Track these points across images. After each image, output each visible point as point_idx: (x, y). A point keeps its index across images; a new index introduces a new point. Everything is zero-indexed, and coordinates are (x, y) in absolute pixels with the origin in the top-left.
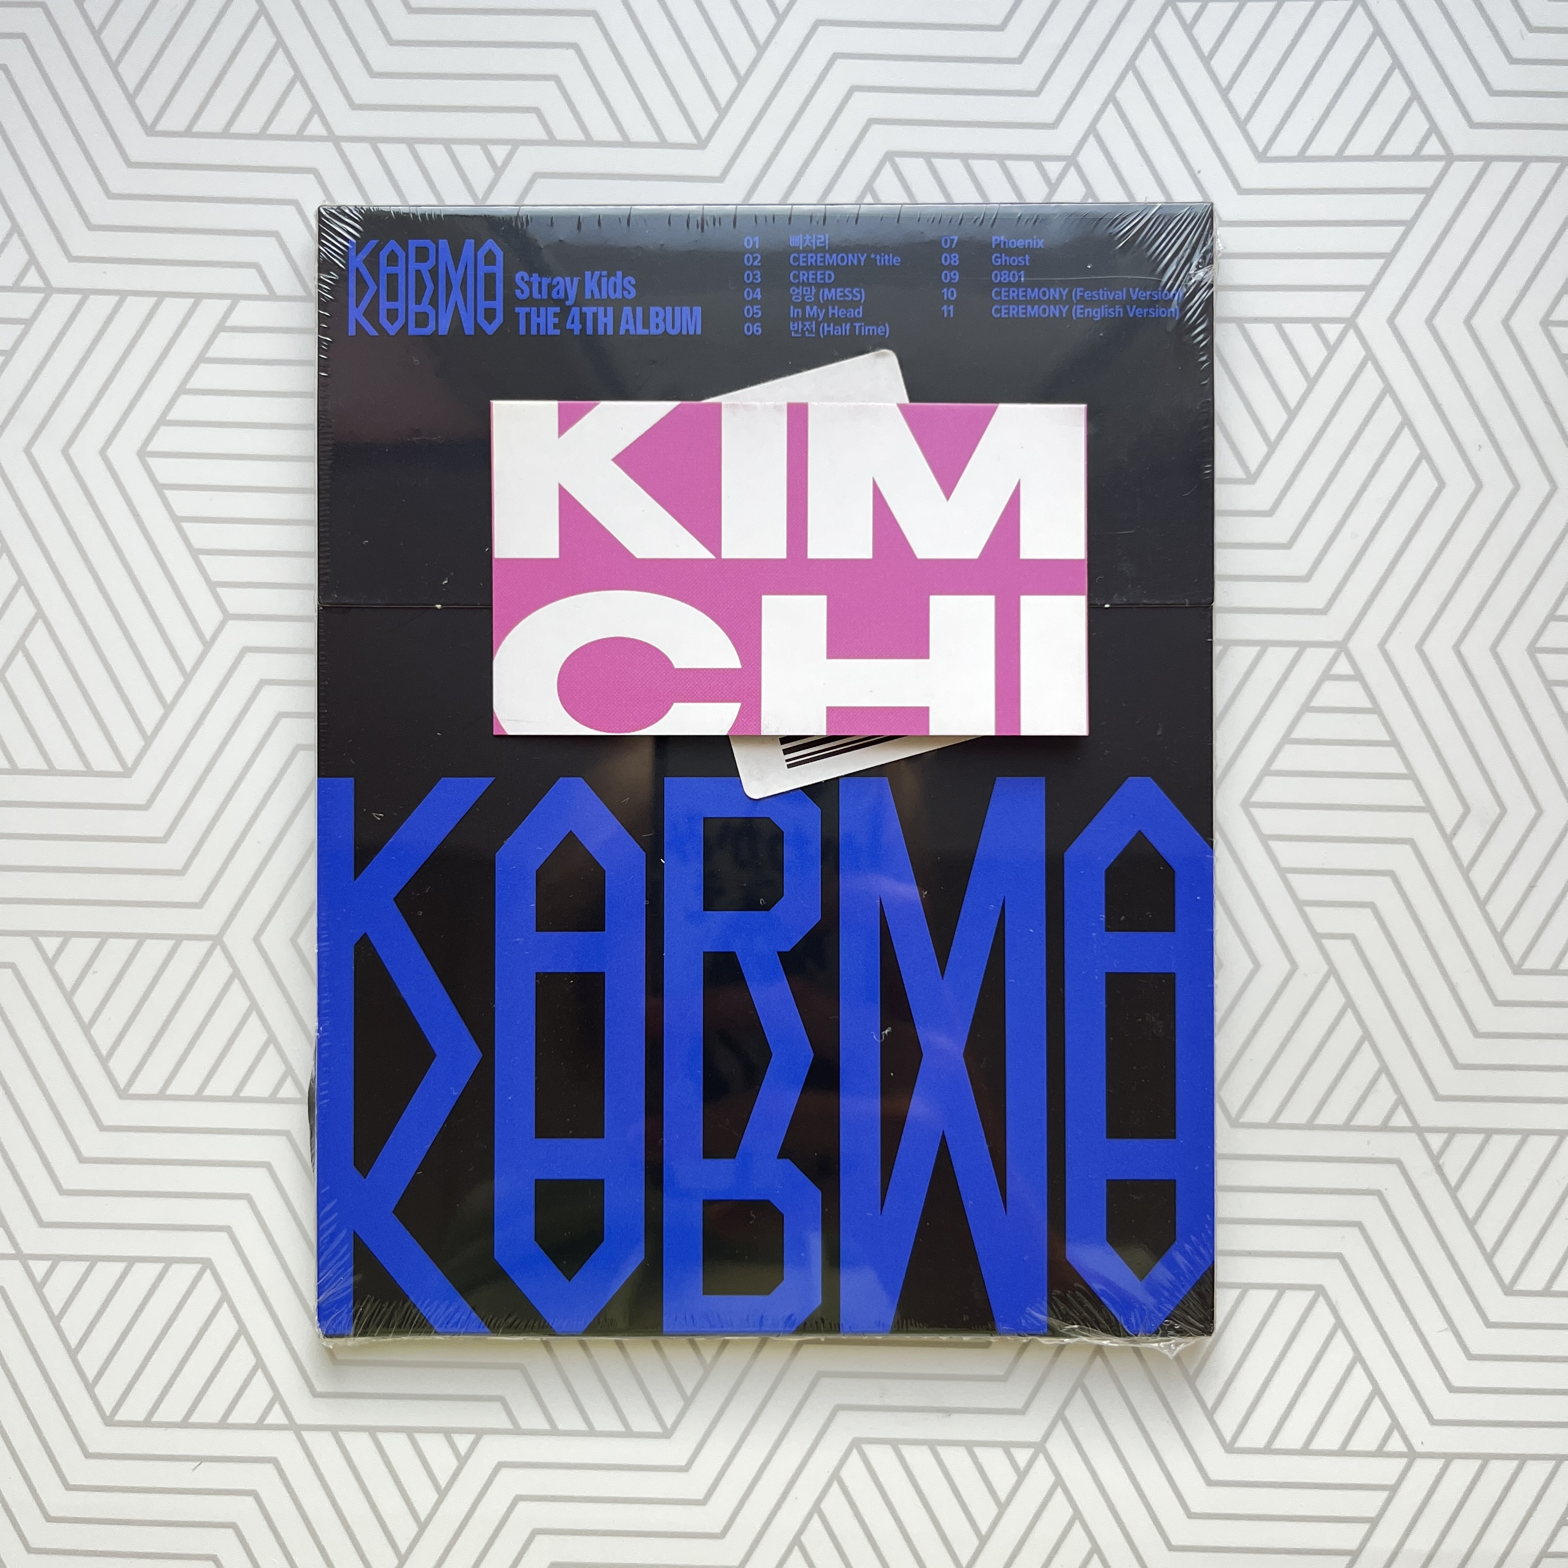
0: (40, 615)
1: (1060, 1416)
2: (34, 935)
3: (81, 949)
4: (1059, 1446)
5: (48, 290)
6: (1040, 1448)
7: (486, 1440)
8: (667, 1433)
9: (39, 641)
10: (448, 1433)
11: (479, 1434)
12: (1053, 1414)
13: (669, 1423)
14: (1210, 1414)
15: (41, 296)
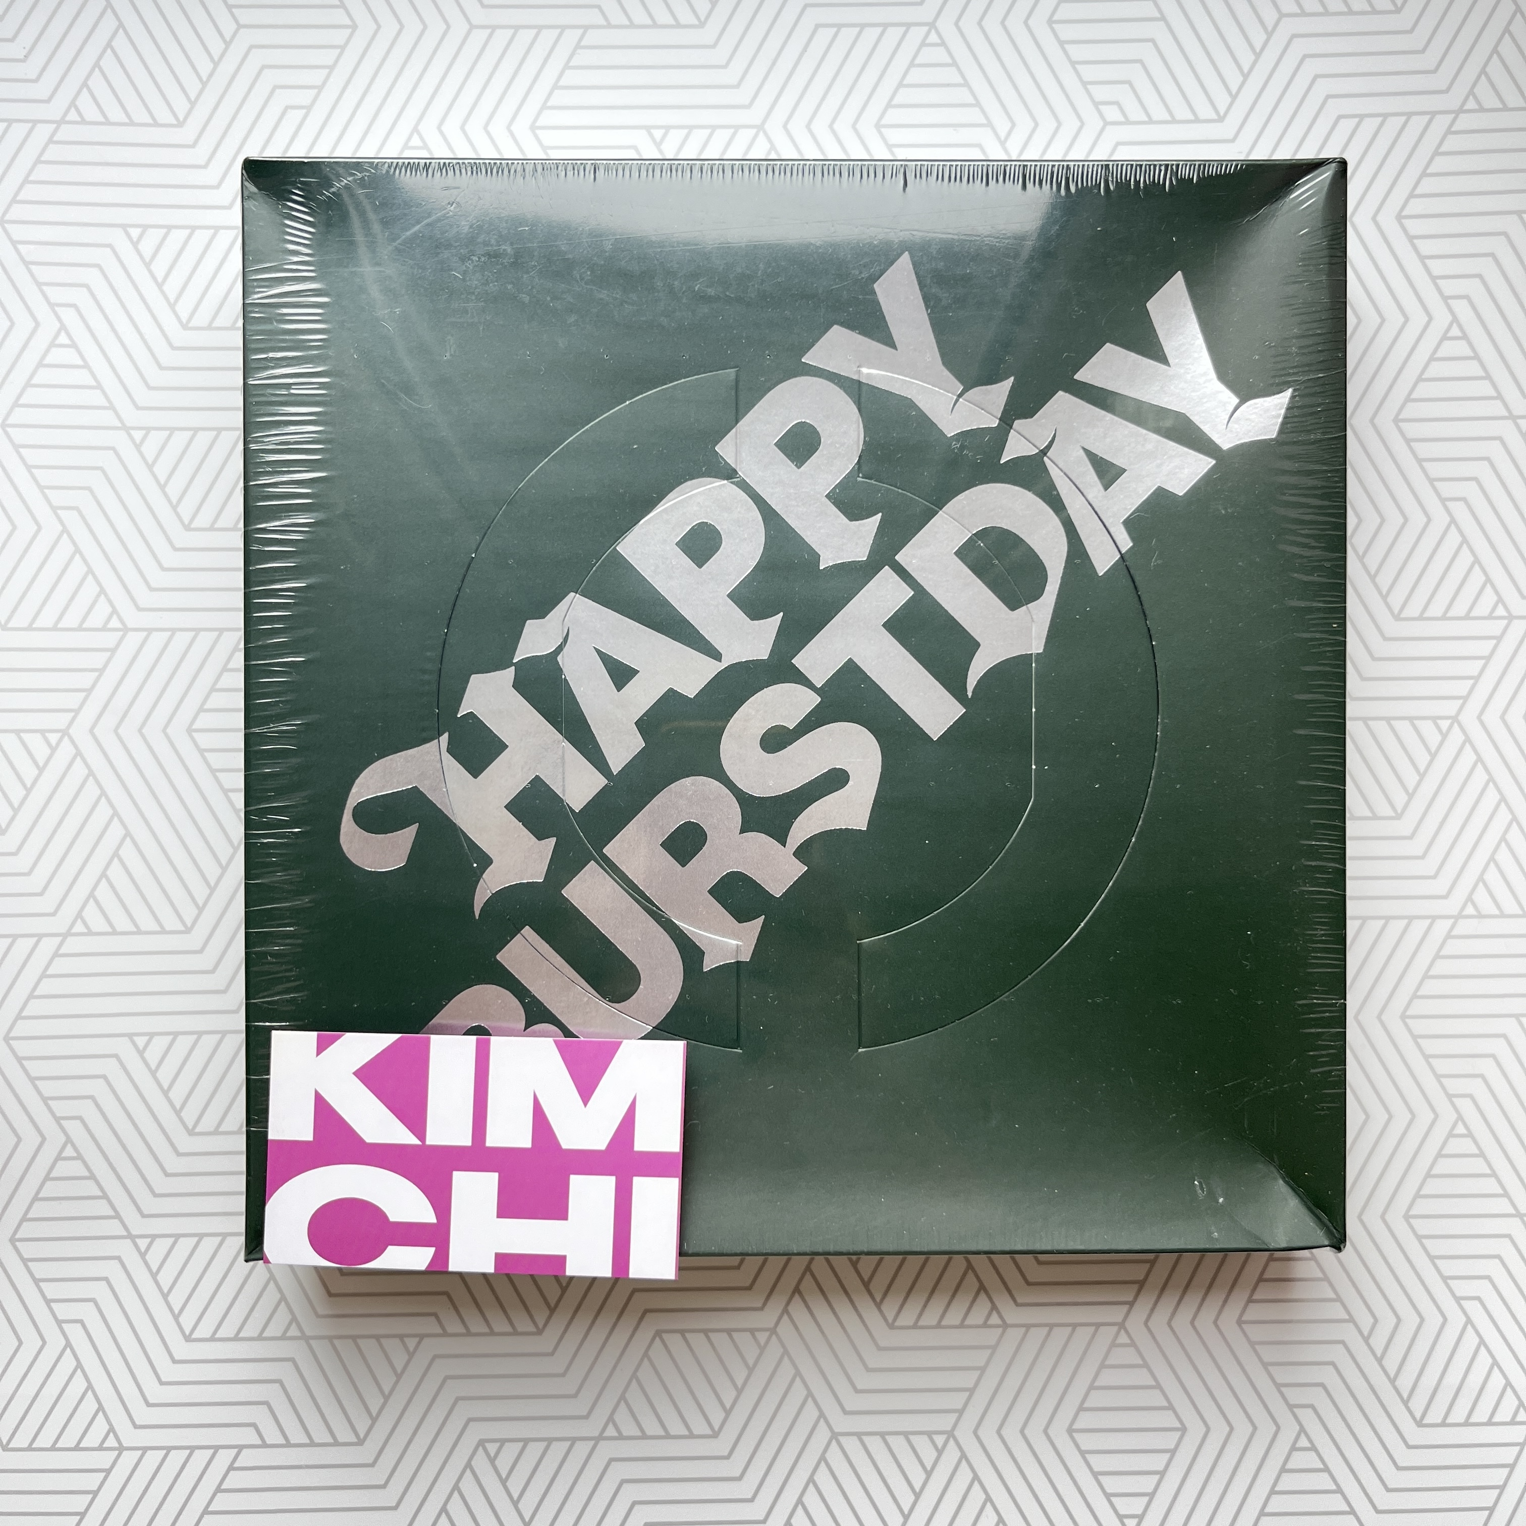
0: (128, 834)
1: (785, 1311)
2: (130, 1036)
3: (160, 1044)
4: (785, 1328)
5: (126, 630)
6: (773, 1331)
7: (426, 1341)
8: (540, 1332)
9: (128, 851)
10: (401, 1337)
11: (422, 1337)
12: (780, 1311)
13: (541, 1326)
14: (878, 1305)
15: (121, 633)
